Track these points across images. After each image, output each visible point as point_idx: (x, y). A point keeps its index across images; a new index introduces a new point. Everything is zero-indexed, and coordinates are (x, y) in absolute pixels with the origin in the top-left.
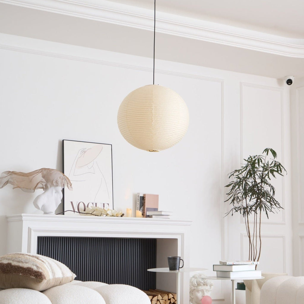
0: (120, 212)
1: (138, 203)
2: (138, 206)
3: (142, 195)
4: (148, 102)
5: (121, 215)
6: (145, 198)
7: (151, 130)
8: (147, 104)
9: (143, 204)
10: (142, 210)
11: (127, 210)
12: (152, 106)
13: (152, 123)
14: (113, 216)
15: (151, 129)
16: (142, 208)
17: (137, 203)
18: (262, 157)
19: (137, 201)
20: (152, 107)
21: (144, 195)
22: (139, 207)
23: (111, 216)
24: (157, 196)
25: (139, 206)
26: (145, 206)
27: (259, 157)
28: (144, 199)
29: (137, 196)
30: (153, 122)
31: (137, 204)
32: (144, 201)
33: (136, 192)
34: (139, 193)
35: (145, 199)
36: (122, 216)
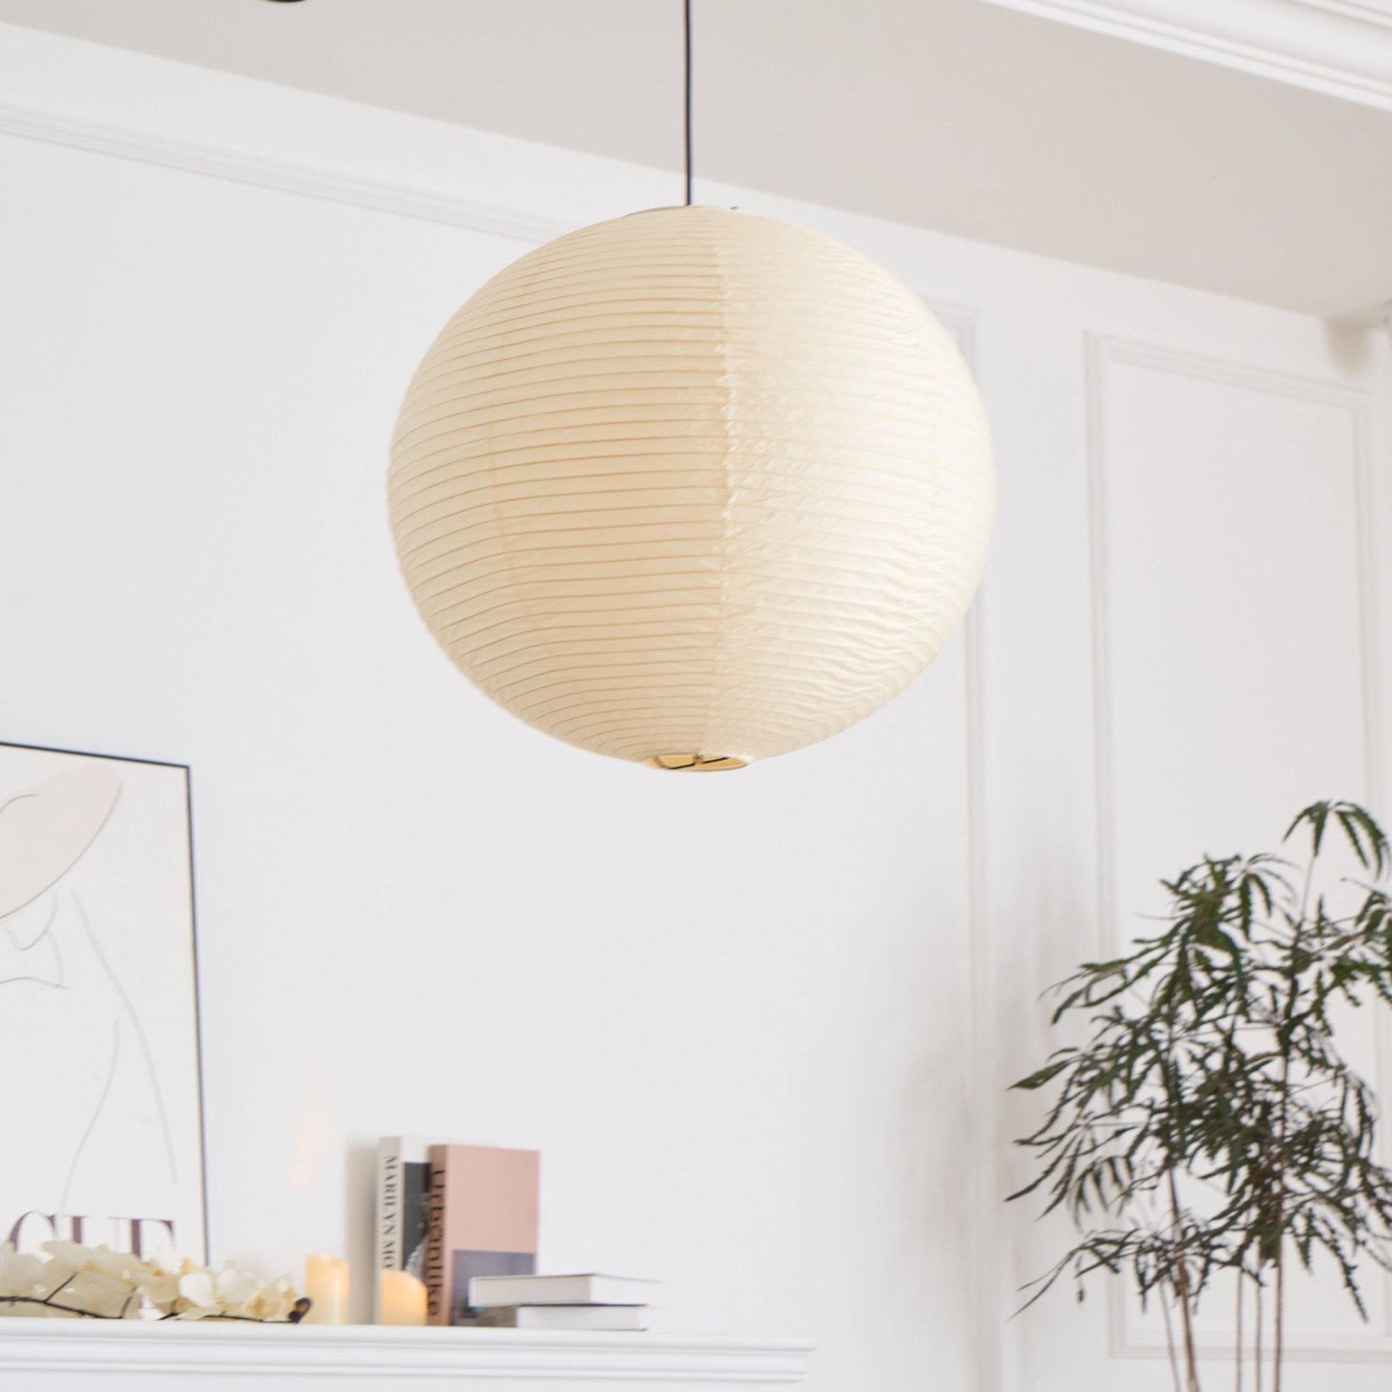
0: (283, 1287)
1: (392, 1216)
2: (389, 1238)
3: (419, 1157)
4: (689, 334)
5: (291, 1308)
6: (441, 1172)
7: (709, 571)
8: (678, 350)
9: (426, 1223)
10: (418, 1270)
11: (313, 1265)
12: (723, 373)
13: (727, 514)
14: (222, 1317)
15: (707, 563)
16: (417, 1256)
17: (382, 1212)
18: (1271, 866)
19: (381, 1200)
20: (720, 381)
21: (438, 1151)
22: (398, 1248)
23: (210, 1317)
24: (528, 1162)
25: (397, 1237)
26: (439, 1239)
27: (1253, 869)
28: (437, 1180)
29: (382, 1164)
30: (732, 500)
31: (382, 1225)
32: (434, 1203)
33: (373, 1130)
34: (396, 1142)
35: (441, 1187)
36: (295, 1317)
